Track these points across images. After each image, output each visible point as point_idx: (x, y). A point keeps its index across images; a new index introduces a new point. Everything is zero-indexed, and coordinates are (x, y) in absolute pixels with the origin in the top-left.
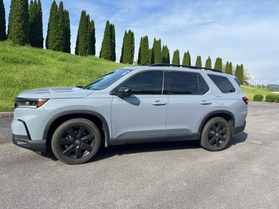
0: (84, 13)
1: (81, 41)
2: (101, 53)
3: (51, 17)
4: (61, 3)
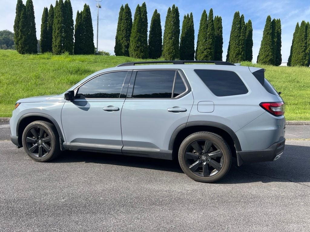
0: (237, 15)
1: (232, 47)
2: (258, 57)
3: (200, 27)
4: (211, 11)
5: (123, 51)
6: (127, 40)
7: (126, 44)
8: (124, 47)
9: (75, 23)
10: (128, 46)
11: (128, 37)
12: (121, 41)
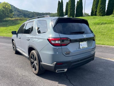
5: (94, 14)
6: (96, 9)
7: (96, 10)
8: (94, 12)
9: (76, 6)
10: (96, 12)
11: (96, 8)
12: (94, 10)
